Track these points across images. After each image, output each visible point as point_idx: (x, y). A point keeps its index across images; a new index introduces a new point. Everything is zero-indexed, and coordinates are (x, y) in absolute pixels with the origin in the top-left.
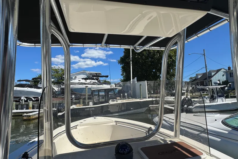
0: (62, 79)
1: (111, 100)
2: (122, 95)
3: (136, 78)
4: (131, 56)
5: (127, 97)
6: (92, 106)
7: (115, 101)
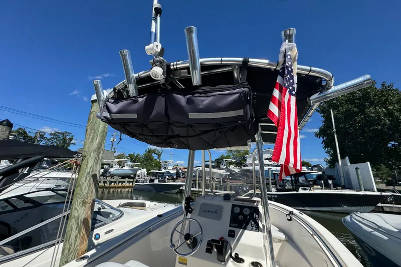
0: (244, 159)
1: (301, 188)
2: (323, 182)
3: (347, 158)
4: (334, 124)
5: (332, 186)
6: (275, 193)
7: (307, 189)
